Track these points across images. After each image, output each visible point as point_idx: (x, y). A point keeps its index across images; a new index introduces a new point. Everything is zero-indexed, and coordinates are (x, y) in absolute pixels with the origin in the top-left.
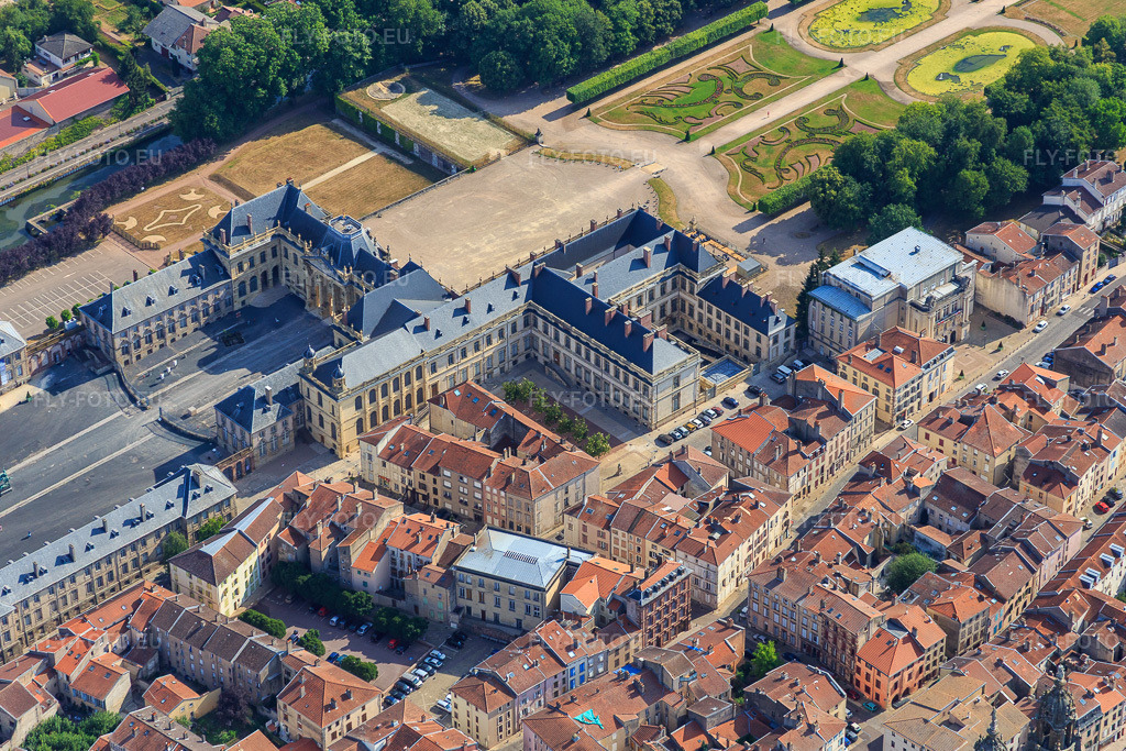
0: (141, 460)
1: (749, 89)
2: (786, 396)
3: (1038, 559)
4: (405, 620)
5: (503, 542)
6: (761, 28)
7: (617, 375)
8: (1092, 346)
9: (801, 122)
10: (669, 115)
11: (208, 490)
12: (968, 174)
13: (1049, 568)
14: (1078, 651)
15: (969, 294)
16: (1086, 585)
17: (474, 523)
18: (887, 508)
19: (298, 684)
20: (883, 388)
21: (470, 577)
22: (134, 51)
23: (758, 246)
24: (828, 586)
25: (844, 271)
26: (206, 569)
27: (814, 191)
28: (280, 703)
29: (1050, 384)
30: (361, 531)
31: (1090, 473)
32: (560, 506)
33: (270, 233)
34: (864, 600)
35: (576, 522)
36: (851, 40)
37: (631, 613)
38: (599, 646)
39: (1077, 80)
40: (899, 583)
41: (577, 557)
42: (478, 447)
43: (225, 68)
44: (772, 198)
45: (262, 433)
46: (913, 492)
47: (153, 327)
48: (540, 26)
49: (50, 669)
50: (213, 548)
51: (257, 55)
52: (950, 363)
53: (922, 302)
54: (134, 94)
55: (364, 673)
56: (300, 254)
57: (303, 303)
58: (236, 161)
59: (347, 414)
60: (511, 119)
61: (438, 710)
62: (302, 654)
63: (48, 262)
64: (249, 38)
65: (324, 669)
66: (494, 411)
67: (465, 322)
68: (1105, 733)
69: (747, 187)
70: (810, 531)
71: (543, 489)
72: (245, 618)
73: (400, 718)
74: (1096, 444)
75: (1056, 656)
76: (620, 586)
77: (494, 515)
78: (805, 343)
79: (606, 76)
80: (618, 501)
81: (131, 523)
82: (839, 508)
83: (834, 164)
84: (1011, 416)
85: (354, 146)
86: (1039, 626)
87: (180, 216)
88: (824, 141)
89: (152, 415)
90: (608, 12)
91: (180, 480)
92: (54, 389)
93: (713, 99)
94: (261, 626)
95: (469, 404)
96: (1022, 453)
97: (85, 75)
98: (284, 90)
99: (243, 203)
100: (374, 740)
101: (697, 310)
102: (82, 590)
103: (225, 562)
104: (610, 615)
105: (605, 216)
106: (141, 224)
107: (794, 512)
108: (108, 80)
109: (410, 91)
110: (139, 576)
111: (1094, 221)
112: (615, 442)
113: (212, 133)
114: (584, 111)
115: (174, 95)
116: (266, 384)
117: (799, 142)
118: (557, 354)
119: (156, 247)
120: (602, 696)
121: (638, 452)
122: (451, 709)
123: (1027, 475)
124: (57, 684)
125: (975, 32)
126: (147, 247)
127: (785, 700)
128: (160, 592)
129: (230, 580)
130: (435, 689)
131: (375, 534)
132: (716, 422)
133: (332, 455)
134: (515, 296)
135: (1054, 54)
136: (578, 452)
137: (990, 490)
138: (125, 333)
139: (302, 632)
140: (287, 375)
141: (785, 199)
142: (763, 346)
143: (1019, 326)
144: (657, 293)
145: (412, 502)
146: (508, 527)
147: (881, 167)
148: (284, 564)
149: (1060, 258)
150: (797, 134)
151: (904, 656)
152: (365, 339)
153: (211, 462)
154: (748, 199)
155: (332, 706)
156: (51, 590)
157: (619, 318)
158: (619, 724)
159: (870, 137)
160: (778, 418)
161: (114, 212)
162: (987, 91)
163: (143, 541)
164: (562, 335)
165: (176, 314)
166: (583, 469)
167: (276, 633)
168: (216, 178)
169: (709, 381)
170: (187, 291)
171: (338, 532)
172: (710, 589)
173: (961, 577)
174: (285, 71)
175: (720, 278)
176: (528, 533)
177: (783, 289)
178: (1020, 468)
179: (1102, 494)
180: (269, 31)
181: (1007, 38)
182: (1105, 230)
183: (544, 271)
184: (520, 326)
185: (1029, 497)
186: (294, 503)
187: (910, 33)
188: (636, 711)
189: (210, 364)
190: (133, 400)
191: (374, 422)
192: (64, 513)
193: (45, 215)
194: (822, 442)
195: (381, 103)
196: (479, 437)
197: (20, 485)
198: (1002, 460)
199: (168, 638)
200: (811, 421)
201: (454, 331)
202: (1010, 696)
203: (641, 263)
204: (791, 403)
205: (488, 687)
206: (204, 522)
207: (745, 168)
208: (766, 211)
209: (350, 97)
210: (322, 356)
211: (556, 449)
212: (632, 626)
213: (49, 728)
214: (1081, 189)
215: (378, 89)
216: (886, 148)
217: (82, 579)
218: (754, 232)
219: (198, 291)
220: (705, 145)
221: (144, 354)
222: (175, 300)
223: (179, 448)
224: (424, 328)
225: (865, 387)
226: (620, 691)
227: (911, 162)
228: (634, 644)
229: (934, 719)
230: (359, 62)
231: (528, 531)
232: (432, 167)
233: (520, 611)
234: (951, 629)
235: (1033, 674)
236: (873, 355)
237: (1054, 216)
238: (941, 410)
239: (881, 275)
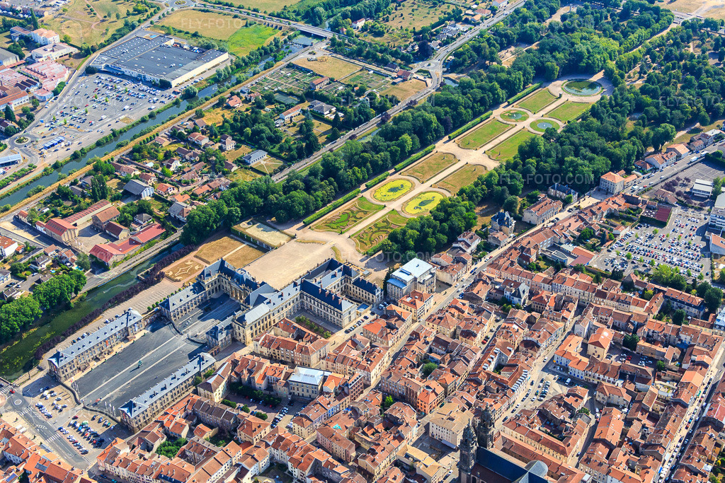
0: (183, 352)
1: (358, 216)
2: (384, 315)
3: (468, 362)
4: (274, 399)
5: (303, 371)
6: (359, 197)
7: (331, 312)
8: (475, 292)
9: (375, 225)
10: (335, 226)
11: (207, 361)
12: (429, 239)
13: (472, 364)
14: (486, 389)
15: (435, 277)
16: (485, 369)
17: (293, 365)
18: (419, 348)
19: (243, 424)
20: (413, 310)
21: (294, 383)
22: (165, 217)
23: (368, 266)
24: (406, 377)
25: (397, 273)
26: (209, 387)
27: (383, 247)
28: (238, 430)
29: (464, 304)
30: (257, 371)
31: (480, 332)
32: (319, 356)
33: (217, 275)
34: (417, 382)
35: (324, 361)
36: (388, 198)
37: (346, 390)
38: (337, 402)
39: (459, 208)
40: (427, 373)
41: (327, 374)
42: (291, 340)
43: (196, 222)
44: (371, 251)
45: (222, 341)
46: (427, 343)
47: (183, 308)
48: (293, 202)
49: (162, 426)
50: (211, 381)
51: (206, 217)
52: (432, 299)
53: (422, 281)
54: (167, 231)
55: (263, 417)
56: (227, 281)
57: (229, 296)
58: (201, 250)
59: (248, 332)
60: (286, 231)
61: (288, 427)
62: (243, 413)
63: (146, 289)
64: (203, 212)
65: (251, 418)
66: (294, 327)
67: (282, 299)
68: (497, 416)
69: (362, 247)
70: (397, 357)
71: (313, 352)
72: (223, 403)
73: (277, 433)
74: (481, 323)
75: (478, 393)
76: (342, 382)
77: (298, 361)
78: (388, 298)
79: (314, 215)
80: (337, 354)
81: (183, 375)
82: (406, 350)
83: (388, 239)
84: (453, 315)
85: (238, 243)
86: (472, 384)
87: (186, 270)
88: (383, 231)
89: (185, 336)
90: (313, 195)
91: (198, 359)
92: (153, 331)
93: (347, 220)
94: (229, 405)
95: (286, 326)
96: (458, 327)
97: (151, 227)
98: (215, 227)
99: (208, 266)
100: (270, 441)
101: (352, 288)
102: (170, 398)
103: (215, 385)
104: (339, 391)
105: (321, 261)
106: (174, 273)
107: (393, 351)
108: (158, 228)
109: (254, 224)
110: (187, 391)
111: (469, 251)
112: (332, 333)
113: (194, 242)
114: (308, 227)
115: (180, 231)
116: (222, 325)
117: (376, 232)
118: (311, 306)
119: (180, 281)
120: (340, 419)
121: (340, 337)
122: (292, 426)
123: (461, 335)
124: (165, 430)
125: (424, 193)
126: (176, 281)
127: (398, 415)
128: (195, 397)
129: (217, 390)
130: (286, 420)
131: (262, 371)
132: (363, 324)
133: (244, 345)
134: (297, 290)
135: (450, 199)
136: (323, 339)
137: (451, 340)
138: (174, 311)
139: (242, 405)
140: (228, 321)
141: (374, 251)
142: (374, 299)
143: (450, 286)
144: (340, 285)
145: (272, 359)
146: (303, 365)
147: (403, 239)
148: (234, 383)
149: (461, 264)
150: (375, 229)
151: (432, 397)
152: (252, 307)
153: (206, 351)
154: (362, 251)
155: (255, 430)
156: (160, 399)
157: (330, 295)
158: (347, 428)
159: (398, 230)
160: (383, 322)
161: (165, 270)
162: (431, 212)
163: (188, 380)
164: (312, 301)
165: (190, 303)
166: (325, 343)
167: (233, 407)
168: (196, 256)
169: (358, 311)
170: (193, 296)
171: (250, 372)
172: (368, 380)
173: (446, 369)
174: (215, 221)
175: (359, 278)
176: (309, 366)
177: (377, 279)
178: (459, 332)
179: (484, 338)
180: (209, 209)
181: (434, 194)
182: (472, 253)
183: (305, 281)
184: (299, 299)
185: (461, 341)
186: (235, 363)
187: (405, 194)
188: (351, 423)
189: (202, 318)
190: (179, 332)
191: (256, 334)
192: (160, 372)
193: (143, 273)
194: (397, 329)
195: (245, 229)
196: (291, 336)
197: (145, 363)
198: (452, 330)
199: (200, 412)
200: (393, 323)
201: (279, 303)
202: (467, 407)
203: (334, 276)
204: (385, 317)
205: (304, 420)
206: (206, 371)
207: (360, 241)
208: (368, 255)
209: (235, 227)
210: (238, 314)
211: (315, 339)
212: (346, 395)
213: (164, 445)
214: (464, 241)
215: (244, 225)
216: (404, 233)
217: (170, 394)
218: (366, 262)
219: (196, 295)
220: (347, 235)
221: (180, 317)
222: (189, 299)
223: (195, 347)
224: (270, 302)
225: (407, 310)
226: (346, 417)
227: (411, 237)
228: (348, 399)
229: (445, 417)
230: (237, 217)
231: (309, 365)
232: (264, 248)
233: (310, 392)
234: (445, 387)
235: (473, 400)
236: (409, 300)
237: (457, 250)
238: (432, 315)
239: (409, 274)
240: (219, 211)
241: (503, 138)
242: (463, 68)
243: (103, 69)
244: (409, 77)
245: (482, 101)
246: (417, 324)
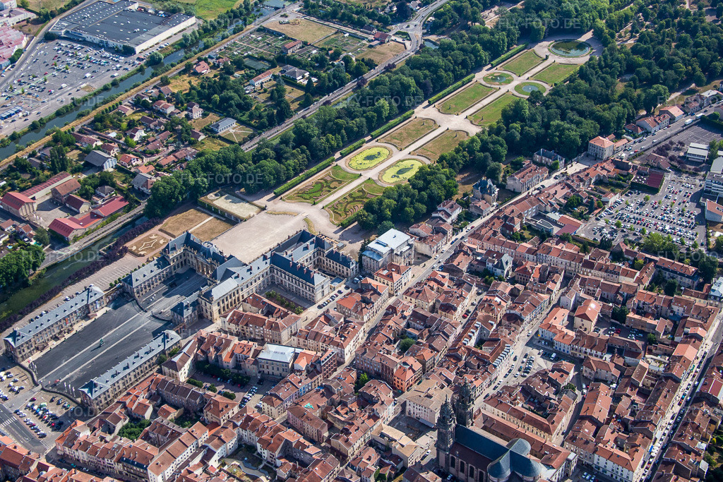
0: (147, 330)
1: (332, 186)
2: (359, 289)
3: (448, 337)
4: (243, 378)
5: (273, 348)
6: (333, 165)
7: (303, 286)
8: (455, 263)
9: (350, 195)
10: (308, 197)
11: (172, 339)
12: (407, 209)
13: (452, 339)
14: (466, 365)
15: (413, 249)
16: (465, 344)
17: (262, 342)
18: (396, 323)
19: (210, 404)
20: (390, 283)
21: (263, 361)
22: (129, 189)
23: (342, 238)
24: (382, 353)
25: (371, 245)
26: (175, 367)
27: (358, 218)
28: (205, 411)
29: (444, 277)
30: (224, 349)
31: (460, 306)
32: (290, 333)
33: (182, 249)
34: (393, 356)
35: (296, 338)
36: (364, 167)
37: (318, 368)
38: (309, 380)
39: (438, 175)
40: (404, 349)
41: (298, 351)
42: (261, 316)
43: (160, 194)
44: (345, 222)
45: (187, 317)
46: (404, 317)
47: (146, 284)
48: (263, 171)
49: (125, 407)
50: (176, 359)
51: (171, 188)
52: (410, 272)
53: (399, 253)
54: (130, 204)
55: (231, 397)
56: (193, 255)
57: (195, 271)
58: (167, 224)
59: (215, 308)
60: (255, 202)
61: (257, 407)
62: (210, 393)
63: (108, 264)
64: (168, 183)
65: (218, 398)
66: (264, 303)
67: (251, 273)
68: (477, 394)
69: (336, 218)
70: (373, 333)
71: (283, 328)
72: (189, 382)
73: (246, 412)
74: (461, 296)
75: (458, 369)
76: (313, 359)
77: (268, 338)
78: (363, 270)
79: (286, 185)
80: (309, 330)
81: (147, 353)
82: (381, 326)
83: (364, 209)
84: (432, 288)
85: (206, 215)
86: (452, 360)
87: (150, 244)
88: (359, 201)
89: (149, 314)
90: (284, 165)
91: (162, 337)
92: (115, 308)
93: (321, 190)
94: (195, 384)
95: (255, 301)
96: (437, 301)
97: (114, 199)
98: (181, 199)
99: (173, 239)
100: (238, 421)
101: (325, 261)
102: (132, 377)
103: (180, 363)
104: (311, 369)
105: (292, 233)
106: (137, 248)
107: (367, 327)
108: (121, 200)
109: (222, 196)
110: (151, 370)
111: (449, 221)
112: (305, 309)
113: (158, 215)
114: (280, 197)
115: (144, 204)
116: (187, 301)
117: (351, 202)
118: (282, 281)
119: (143, 256)
120: (312, 398)
121: (312, 312)
122: (262, 406)
123: (440, 308)
124: (128, 411)
125: (402, 161)
126: (140, 256)
127: (373, 393)
128: (159, 376)
129: (183, 369)
130: (255, 400)
131: (229, 349)
132: (337, 299)
133: (211, 322)
134: (266, 263)
135: (429, 167)
136: (294, 314)
137: (429, 315)
138: (137, 287)
139: (209, 385)
140: (194, 297)
141: (349, 221)
142: (349, 272)
143: (430, 257)
144: (312, 257)
145: (241, 336)
146: (273, 342)
147: (379, 209)
148: (200, 362)
149: (441, 234)
150: (349, 200)
151: (409, 374)
152: (219, 282)
153: (171, 328)
154: (336, 222)
155: (222, 410)
156: (122, 379)
157: (302, 268)
158: (319, 407)
159: (374, 199)
160: (358, 296)
161: (128, 245)
162: (409, 180)
163: (152, 358)
164: (283, 275)
165: (154, 279)
166: (296, 319)
167: (200, 386)
168: (161, 230)
169: (332, 285)
170: (157, 271)
171: (217, 349)
172: (343, 357)
173: (424, 345)
174: (180, 193)
175: (332, 251)
176: (280, 343)
177: (352, 252)
178: (438, 306)
179: (464, 312)
180: (174, 180)
181: (412, 162)
182: (453, 223)
183: (275, 254)
184: (269, 273)
185: (441, 316)
186: (201, 341)
187: (382, 162)
188: (324, 402)
189: (167, 294)
190: (143, 309)
191: (224, 310)
192: (123, 350)
193: (105, 248)
194: (373, 303)
195: (212, 200)
196: (260, 312)
197: (107, 342)
198: (431, 304)
199: (164, 392)
200: (368, 297)
201: (248, 277)
202: (445, 384)
203: (306, 248)
204: (361, 291)
205: (274, 399)
206: (171, 350)
207: (334, 212)
208: (343, 226)
209: (202, 199)
210: (205, 289)
211: (286, 314)
212: (319, 373)
213: (126, 427)
214: (444, 211)
215: (211, 196)
216: (380, 202)
217: (132, 374)
218: (340, 233)
219: (160, 270)
220: (320, 205)
221: (144, 293)
222: (153, 274)
223: (160, 325)
224: (238, 277)
225: (384, 283)
226: (318, 395)
227: (388, 206)
228: (320, 377)
229: (422, 395)
230: (204, 188)
231: (280, 342)
232: (232, 220)
233: (281, 371)
234: (423, 363)
235: (452, 376)
236: (385, 272)
237: (437, 220)
238: (410, 288)
239: (385, 245)
240: (185, 183)
241: (486, 102)
242: (444, 29)
243: (63, 35)
244: (387, 40)
245: (464, 64)
246: (394, 298)
